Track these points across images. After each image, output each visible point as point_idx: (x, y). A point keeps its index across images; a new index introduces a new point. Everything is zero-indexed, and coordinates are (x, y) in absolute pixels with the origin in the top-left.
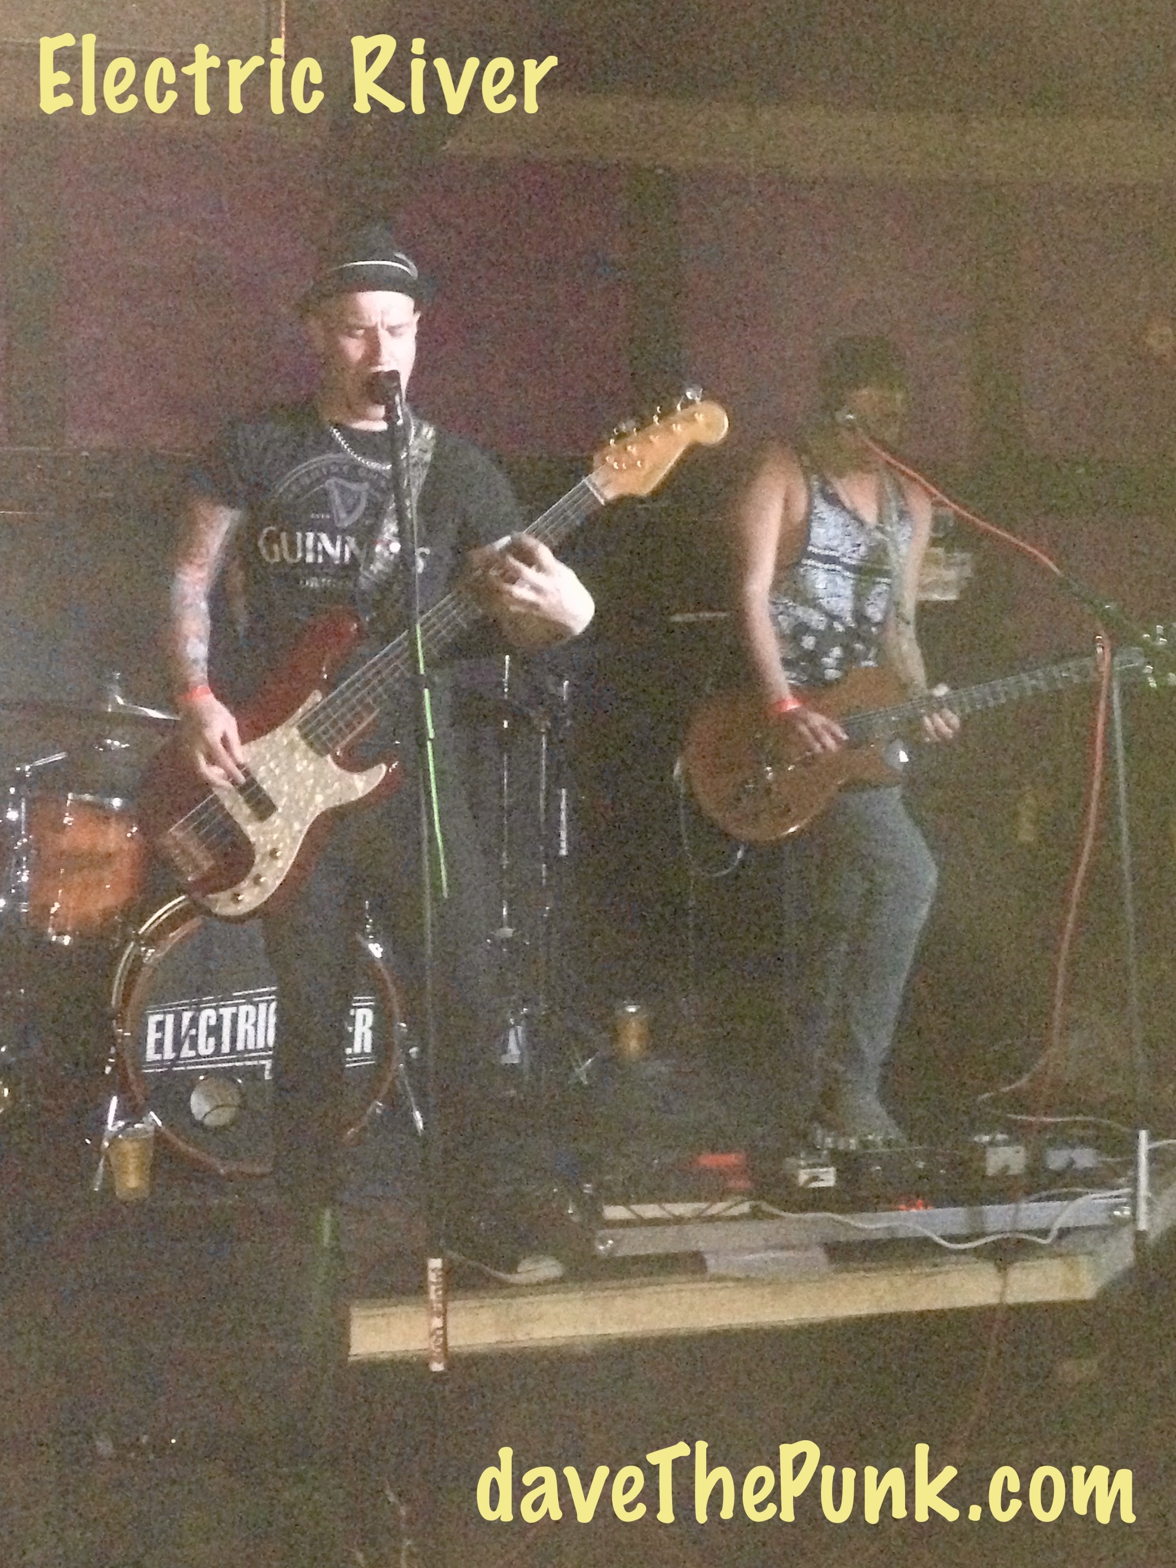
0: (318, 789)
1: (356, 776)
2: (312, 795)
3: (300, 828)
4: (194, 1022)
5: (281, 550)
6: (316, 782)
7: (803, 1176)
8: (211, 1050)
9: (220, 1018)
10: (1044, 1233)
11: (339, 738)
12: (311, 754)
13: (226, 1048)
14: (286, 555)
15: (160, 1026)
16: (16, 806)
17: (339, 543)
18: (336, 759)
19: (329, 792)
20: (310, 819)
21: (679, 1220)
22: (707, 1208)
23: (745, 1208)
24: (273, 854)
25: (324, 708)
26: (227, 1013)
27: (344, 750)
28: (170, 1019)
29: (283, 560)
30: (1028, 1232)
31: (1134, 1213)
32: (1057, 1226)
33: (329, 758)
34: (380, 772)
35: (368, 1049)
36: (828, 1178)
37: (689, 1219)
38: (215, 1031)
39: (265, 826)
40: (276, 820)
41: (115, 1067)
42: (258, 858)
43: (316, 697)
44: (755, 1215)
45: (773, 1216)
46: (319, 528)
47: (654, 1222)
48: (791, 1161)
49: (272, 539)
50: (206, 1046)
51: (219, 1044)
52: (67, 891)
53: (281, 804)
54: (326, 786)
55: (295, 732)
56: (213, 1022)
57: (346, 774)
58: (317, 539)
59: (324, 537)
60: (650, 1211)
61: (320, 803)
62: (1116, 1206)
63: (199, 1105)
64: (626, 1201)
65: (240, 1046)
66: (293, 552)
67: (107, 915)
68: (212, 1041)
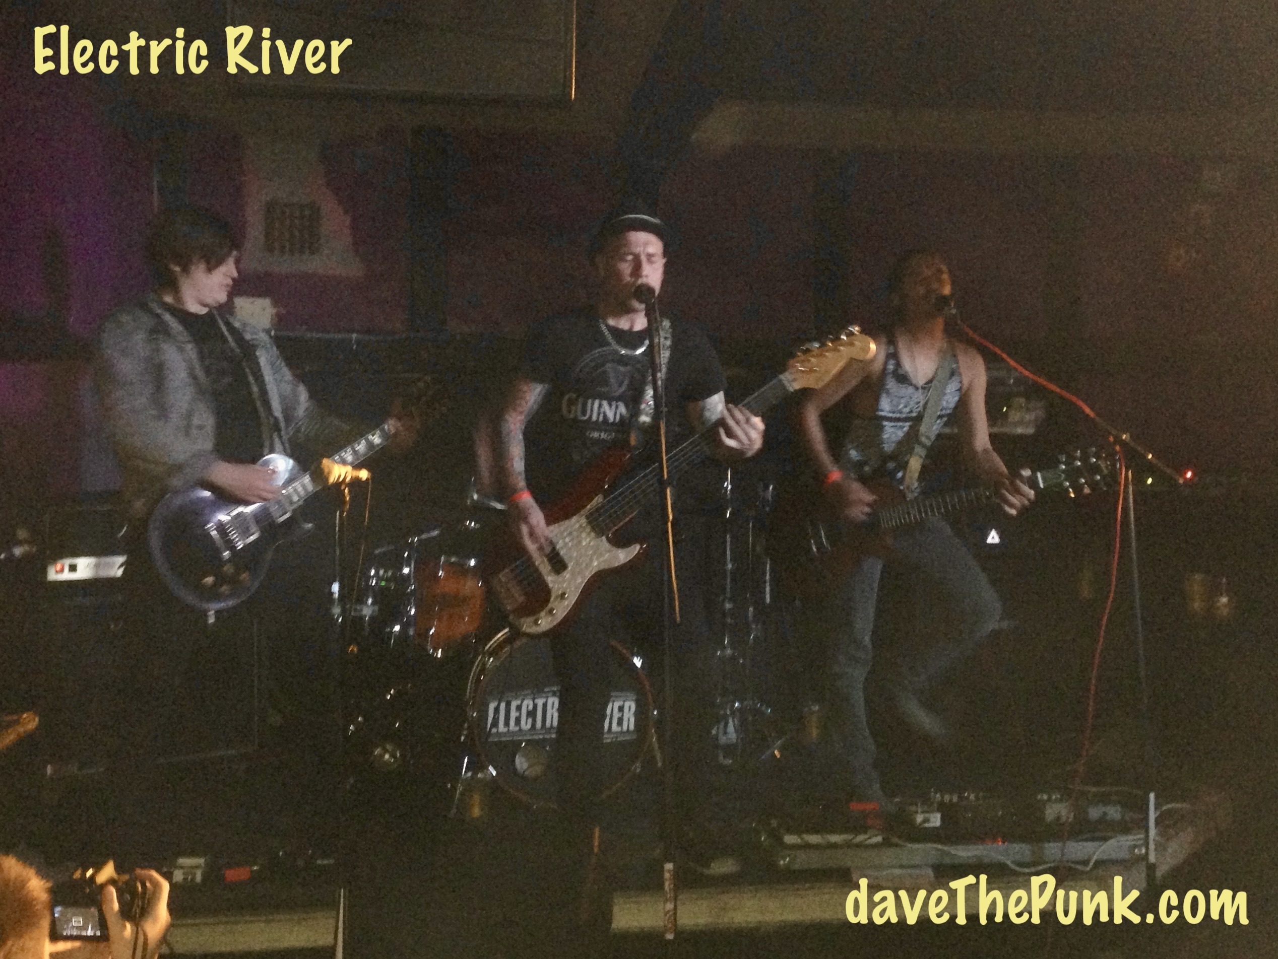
0: (595, 557)
1: (620, 551)
2: (591, 560)
3: (581, 581)
4: (519, 708)
5: (576, 411)
6: (594, 553)
7: (919, 818)
8: (529, 726)
9: (535, 706)
10: (1085, 863)
11: (611, 525)
12: (593, 534)
13: (539, 724)
14: (579, 413)
15: (497, 710)
16: (409, 565)
17: (614, 407)
18: (608, 538)
19: (601, 559)
20: (588, 575)
21: (834, 846)
22: (854, 838)
23: (879, 839)
24: (562, 596)
25: (603, 506)
26: (540, 702)
27: (613, 534)
28: (503, 705)
29: (576, 417)
30: (1073, 862)
31: (1147, 853)
32: (1095, 858)
33: (604, 538)
34: (635, 549)
35: (632, 727)
36: (936, 820)
37: (841, 845)
38: (532, 714)
39: (560, 578)
40: (567, 575)
41: (467, 737)
42: (552, 599)
43: (598, 500)
44: (887, 843)
45: (897, 845)
46: (602, 397)
47: (816, 847)
48: (913, 808)
49: (571, 403)
50: (526, 725)
51: (534, 721)
52: (440, 620)
53: (570, 566)
54: (601, 555)
55: (583, 521)
56: (531, 708)
57: (614, 549)
58: (600, 406)
59: (605, 403)
60: (814, 839)
61: (596, 565)
62: (1135, 846)
63: (521, 763)
64: (799, 833)
65: (548, 724)
66: (584, 413)
67: (465, 637)
68: (530, 721)
